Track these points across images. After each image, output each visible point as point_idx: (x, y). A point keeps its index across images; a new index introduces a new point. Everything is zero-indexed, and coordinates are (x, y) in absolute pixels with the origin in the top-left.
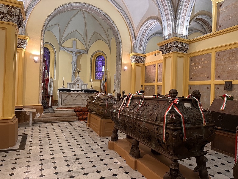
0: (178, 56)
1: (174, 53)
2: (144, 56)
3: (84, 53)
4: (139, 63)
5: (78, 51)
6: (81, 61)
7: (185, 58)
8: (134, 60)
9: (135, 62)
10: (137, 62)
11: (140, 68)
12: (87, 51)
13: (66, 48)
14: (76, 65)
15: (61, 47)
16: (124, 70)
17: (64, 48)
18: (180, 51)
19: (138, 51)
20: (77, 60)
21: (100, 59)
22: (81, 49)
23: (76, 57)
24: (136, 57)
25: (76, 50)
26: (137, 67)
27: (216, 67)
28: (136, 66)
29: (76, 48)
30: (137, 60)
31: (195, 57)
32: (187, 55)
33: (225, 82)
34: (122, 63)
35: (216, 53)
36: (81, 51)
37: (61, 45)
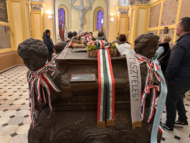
0: (140, 8)
1: (136, 5)
2: (128, 9)
3: (88, 10)
4: (124, 15)
5: (84, 8)
6: (87, 16)
7: (147, 9)
8: (119, 13)
9: (120, 14)
10: (122, 14)
11: (125, 19)
12: (91, 8)
13: (75, 7)
14: (82, 20)
15: (72, 7)
16: (111, 22)
17: (74, 7)
18: (142, 3)
19: (123, 5)
20: (84, 16)
21: (100, 13)
22: (87, 7)
23: (82, 13)
24: (120, 10)
25: (83, 8)
26: (122, 19)
27: (162, 15)
28: (121, 17)
29: (83, 6)
30: (122, 12)
31: (153, 7)
32: (149, 6)
33: (165, 27)
34: (110, 16)
35: (164, 3)
36: (86, 8)
37: (72, 5)
